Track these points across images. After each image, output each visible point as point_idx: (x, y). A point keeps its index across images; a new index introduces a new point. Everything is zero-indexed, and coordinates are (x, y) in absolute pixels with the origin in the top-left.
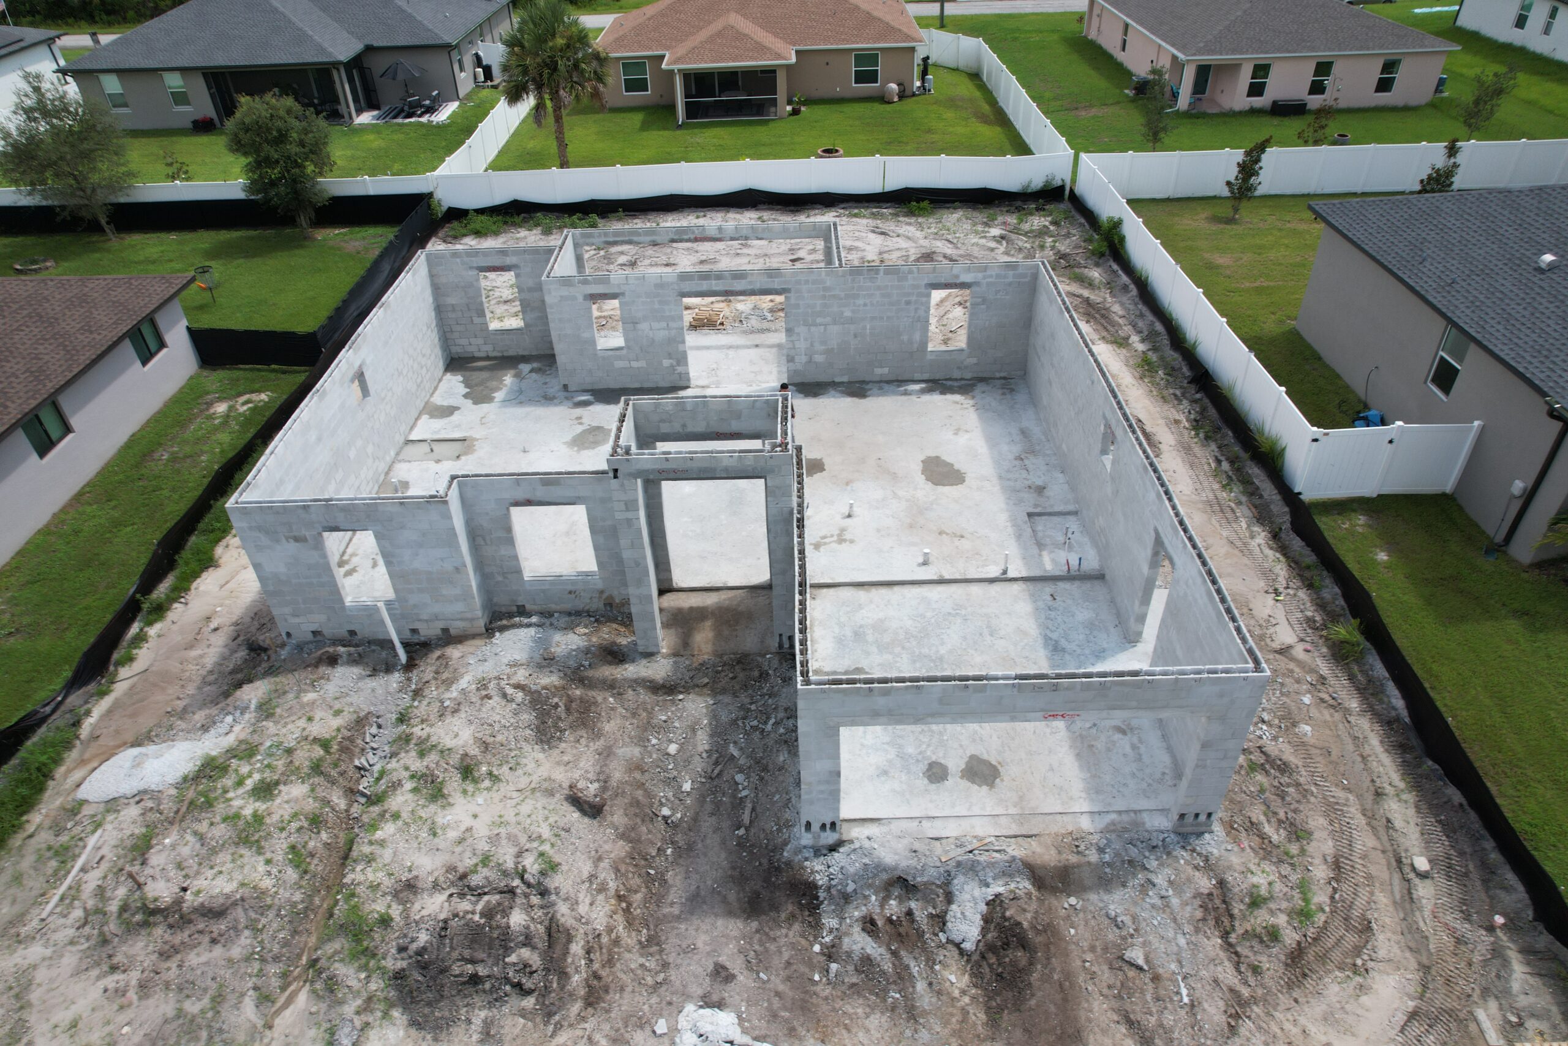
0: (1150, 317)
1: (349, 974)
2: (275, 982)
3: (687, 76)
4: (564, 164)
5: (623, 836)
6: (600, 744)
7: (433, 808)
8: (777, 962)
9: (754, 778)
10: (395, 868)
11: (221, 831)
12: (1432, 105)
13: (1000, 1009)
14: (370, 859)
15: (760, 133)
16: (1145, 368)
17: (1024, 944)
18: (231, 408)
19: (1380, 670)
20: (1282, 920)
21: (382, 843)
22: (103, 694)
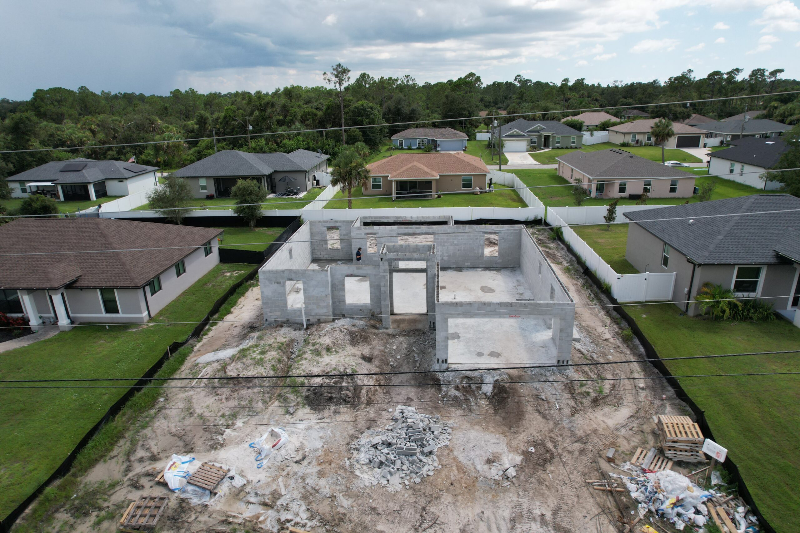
0: (571, 256)
1: (291, 396)
2: (268, 399)
3: (397, 182)
4: (350, 207)
5: (378, 367)
6: (371, 346)
7: (317, 358)
8: (427, 397)
9: (421, 356)
10: (306, 370)
11: (250, 362)
12: (693, 197)
13: (498, 409)
14: (298, 369)
15: (425, 203)
16: (567, 270)
17: (506, 392)
18: (231, 274)
19: (637, 342)
20: (591, 391)
21: (302, 365)
22: (199, 342)
